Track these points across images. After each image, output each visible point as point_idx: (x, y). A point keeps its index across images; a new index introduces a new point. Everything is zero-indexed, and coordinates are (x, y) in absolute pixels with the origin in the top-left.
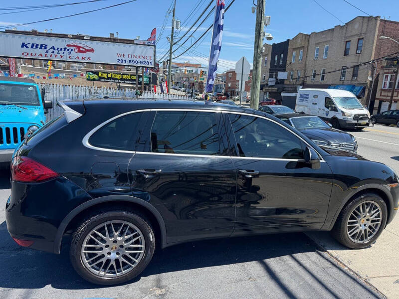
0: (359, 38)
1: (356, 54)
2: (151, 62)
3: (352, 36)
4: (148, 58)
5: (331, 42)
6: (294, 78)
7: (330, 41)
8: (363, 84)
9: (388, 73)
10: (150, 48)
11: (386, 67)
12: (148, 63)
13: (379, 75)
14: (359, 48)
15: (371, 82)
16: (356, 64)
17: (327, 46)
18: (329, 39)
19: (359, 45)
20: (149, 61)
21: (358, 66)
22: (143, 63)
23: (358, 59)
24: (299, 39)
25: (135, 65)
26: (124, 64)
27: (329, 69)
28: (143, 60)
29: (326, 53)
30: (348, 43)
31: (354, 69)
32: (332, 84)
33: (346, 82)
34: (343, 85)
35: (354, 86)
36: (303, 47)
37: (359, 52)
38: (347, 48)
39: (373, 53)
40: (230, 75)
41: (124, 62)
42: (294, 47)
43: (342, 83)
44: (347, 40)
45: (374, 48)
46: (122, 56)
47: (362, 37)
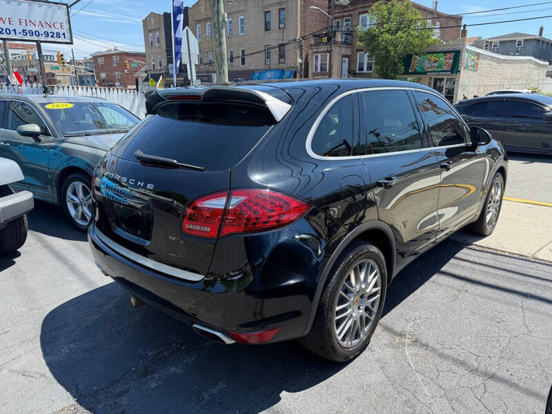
0: (280, 7)
1: (279, 28)
2: (64, 34)
3: (271, 5)
4: (58, 26)
5: (246, 12)
6: (204, 62)
7: (244, 11)
8: (292, 68)
9: (318, 52)
10: (59, 8)
11: (315, 45)
12: (58, 35)
13: (307, 55)
14: (282, 21)
15: (301, 64)
16: (281, 42)
17: (241, 17)
18: (243, 8)
19: (281, 18)
20: (61, 32)
21: (284, 45)
22: (50, 35)
23: (283, 35)
24: (202, 7)
25: (35, 38)
26: (12, 36)
27: (250, 48)
28: (49, 30)
29: (242, 28)
30: (267, 14)
31: (279, 50)
32: (256, 70)
33: (272, 67)
34: (269, 70)
35: (283, 70)
36: (210, 18)
37: (282, 26)
38: (267, 21)
39: (299, 28)
40: (101, 61)
41: (13, 33)
42: (197, 19)
43: (268, 68)
44: (265, 10)
45: (299, 21)
46: (7, 22)
47: (283, 7)
